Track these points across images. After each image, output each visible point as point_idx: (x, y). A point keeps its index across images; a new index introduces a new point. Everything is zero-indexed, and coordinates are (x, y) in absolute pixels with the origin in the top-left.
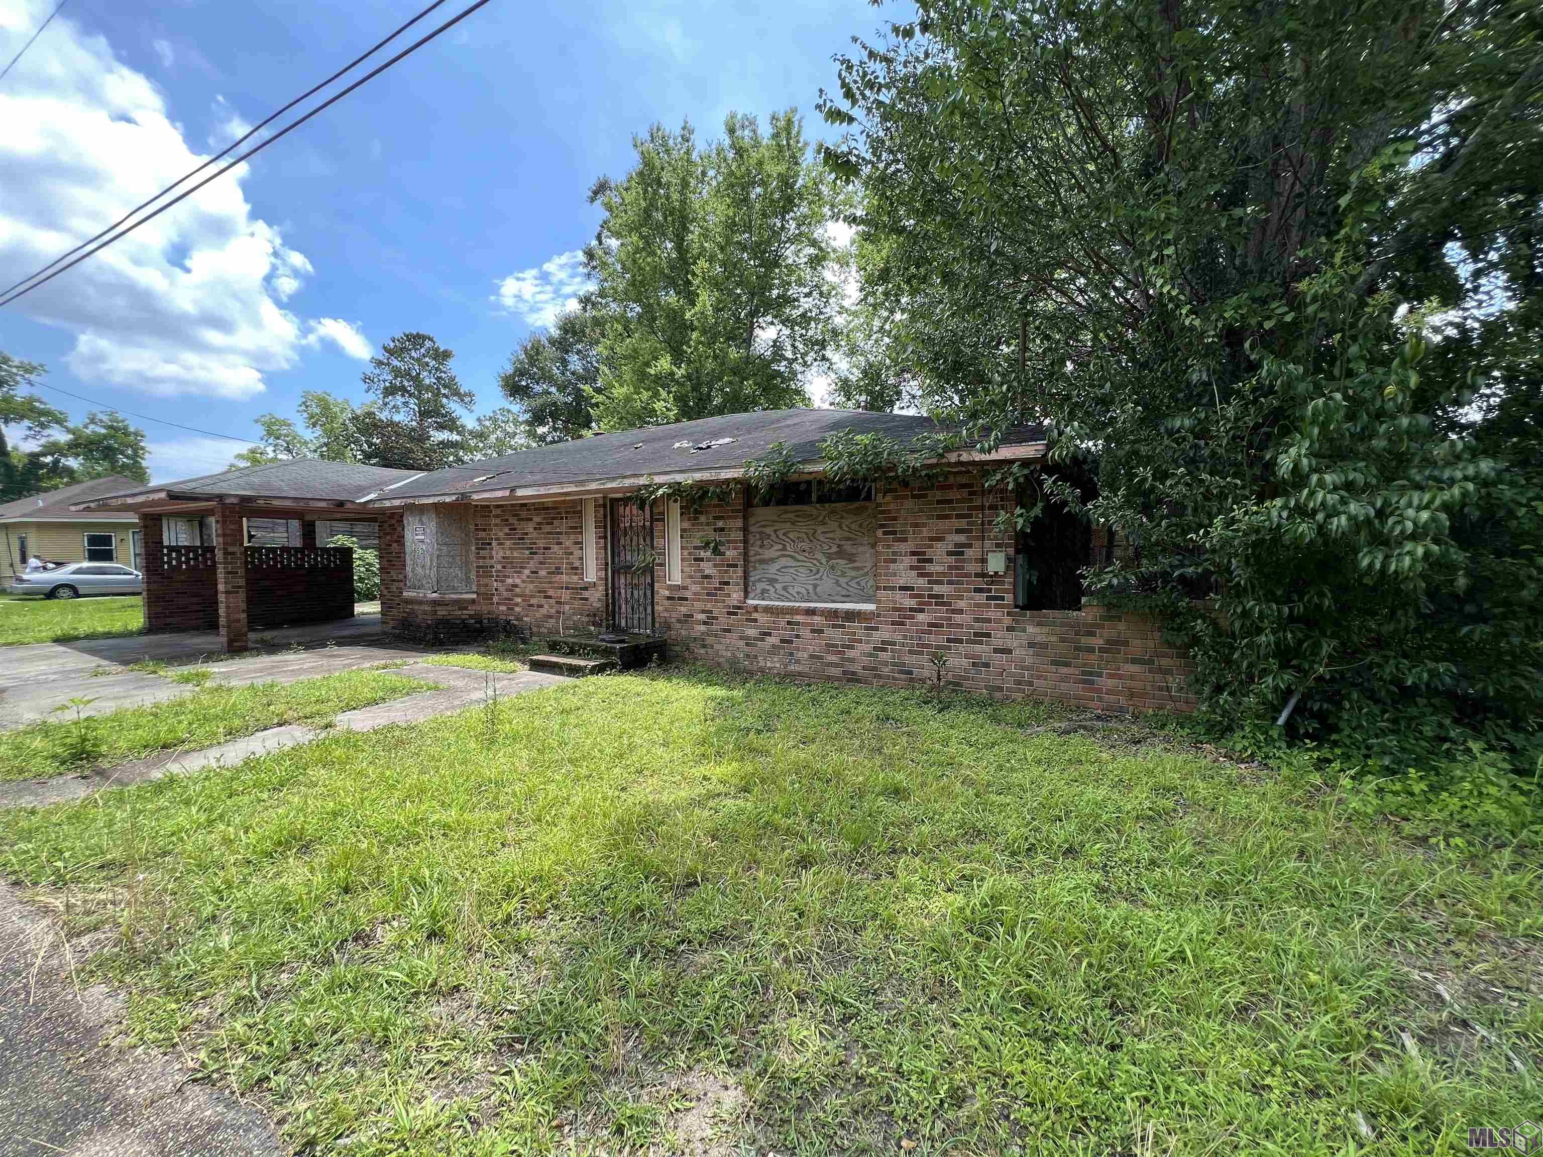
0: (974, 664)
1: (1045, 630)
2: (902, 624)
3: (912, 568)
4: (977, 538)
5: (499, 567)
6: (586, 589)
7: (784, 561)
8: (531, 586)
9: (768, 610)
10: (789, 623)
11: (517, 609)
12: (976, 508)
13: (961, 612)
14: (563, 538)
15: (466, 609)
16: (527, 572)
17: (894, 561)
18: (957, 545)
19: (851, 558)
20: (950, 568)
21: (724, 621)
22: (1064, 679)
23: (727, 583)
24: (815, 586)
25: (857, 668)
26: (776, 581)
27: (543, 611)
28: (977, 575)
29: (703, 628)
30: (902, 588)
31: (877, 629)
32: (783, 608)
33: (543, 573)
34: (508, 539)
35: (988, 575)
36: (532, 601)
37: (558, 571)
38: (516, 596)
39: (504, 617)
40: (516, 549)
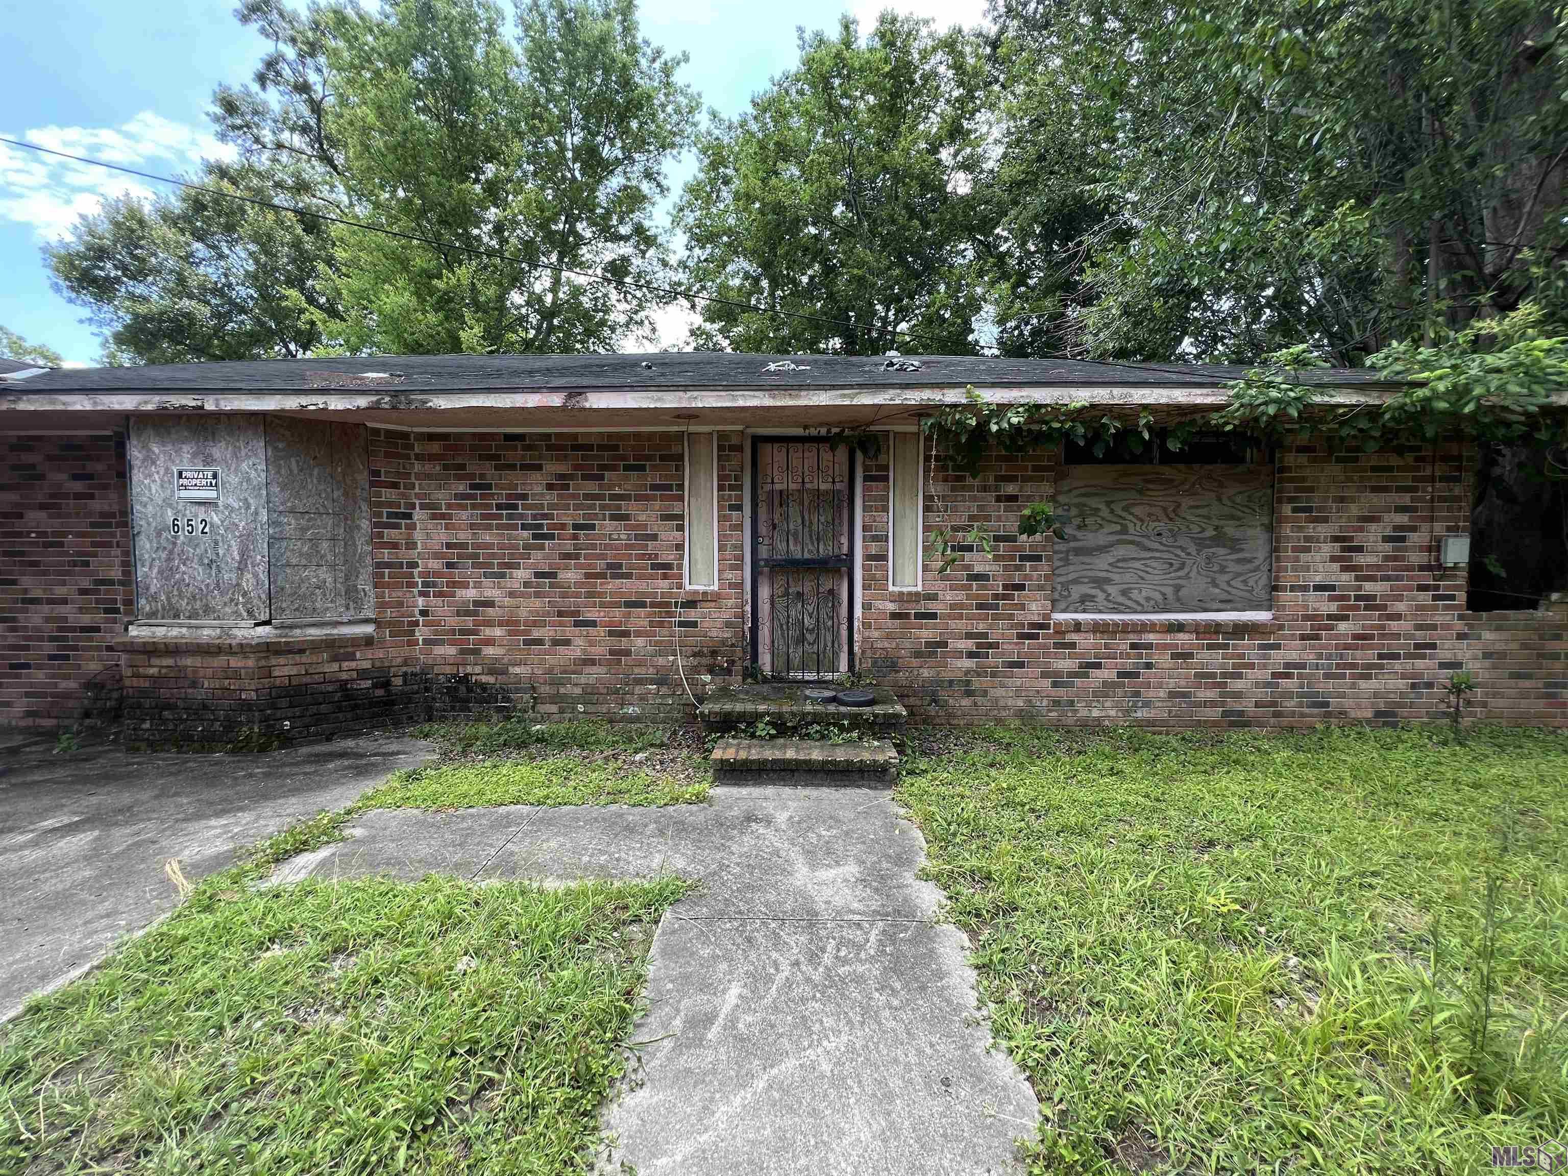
0: (1413, 686)
1: (1505, 635)
2: (1317, 637)
3: (1333, 559)
4: (1424, 519)
5: (435, 565)
6: (691, 604)
7: (1121, 551)
8: (537, 603)
9: (1098, 628)
10: (1133, 646)
11: (490, 651)
12: (1423, 479)
13: (1398, 617)
14: (629, 507)
15: (351, 657)
16: (522, 574)
17: (1308, 550)
18: (1396, 528)
19: (1234, 545)
20: (1387, 558)
21: (1011, 649)
22: (1524, 695)
23: (1021, 587)
24: (1178, 588)
25: (1247, 706)
26: (1108, 581)
27: (576, 651)
28: (1422, 568)
29: (968, 663)
30: (1318, 588)
31: (1277, 647)
32: (1125, 624)
33: (570, 575)
34: (464, 507)
35: (1438, 568)
36: (536, 633)
37: (615, 570)
38: (489, 624)
39: (448, 670)
40: (489, 527)
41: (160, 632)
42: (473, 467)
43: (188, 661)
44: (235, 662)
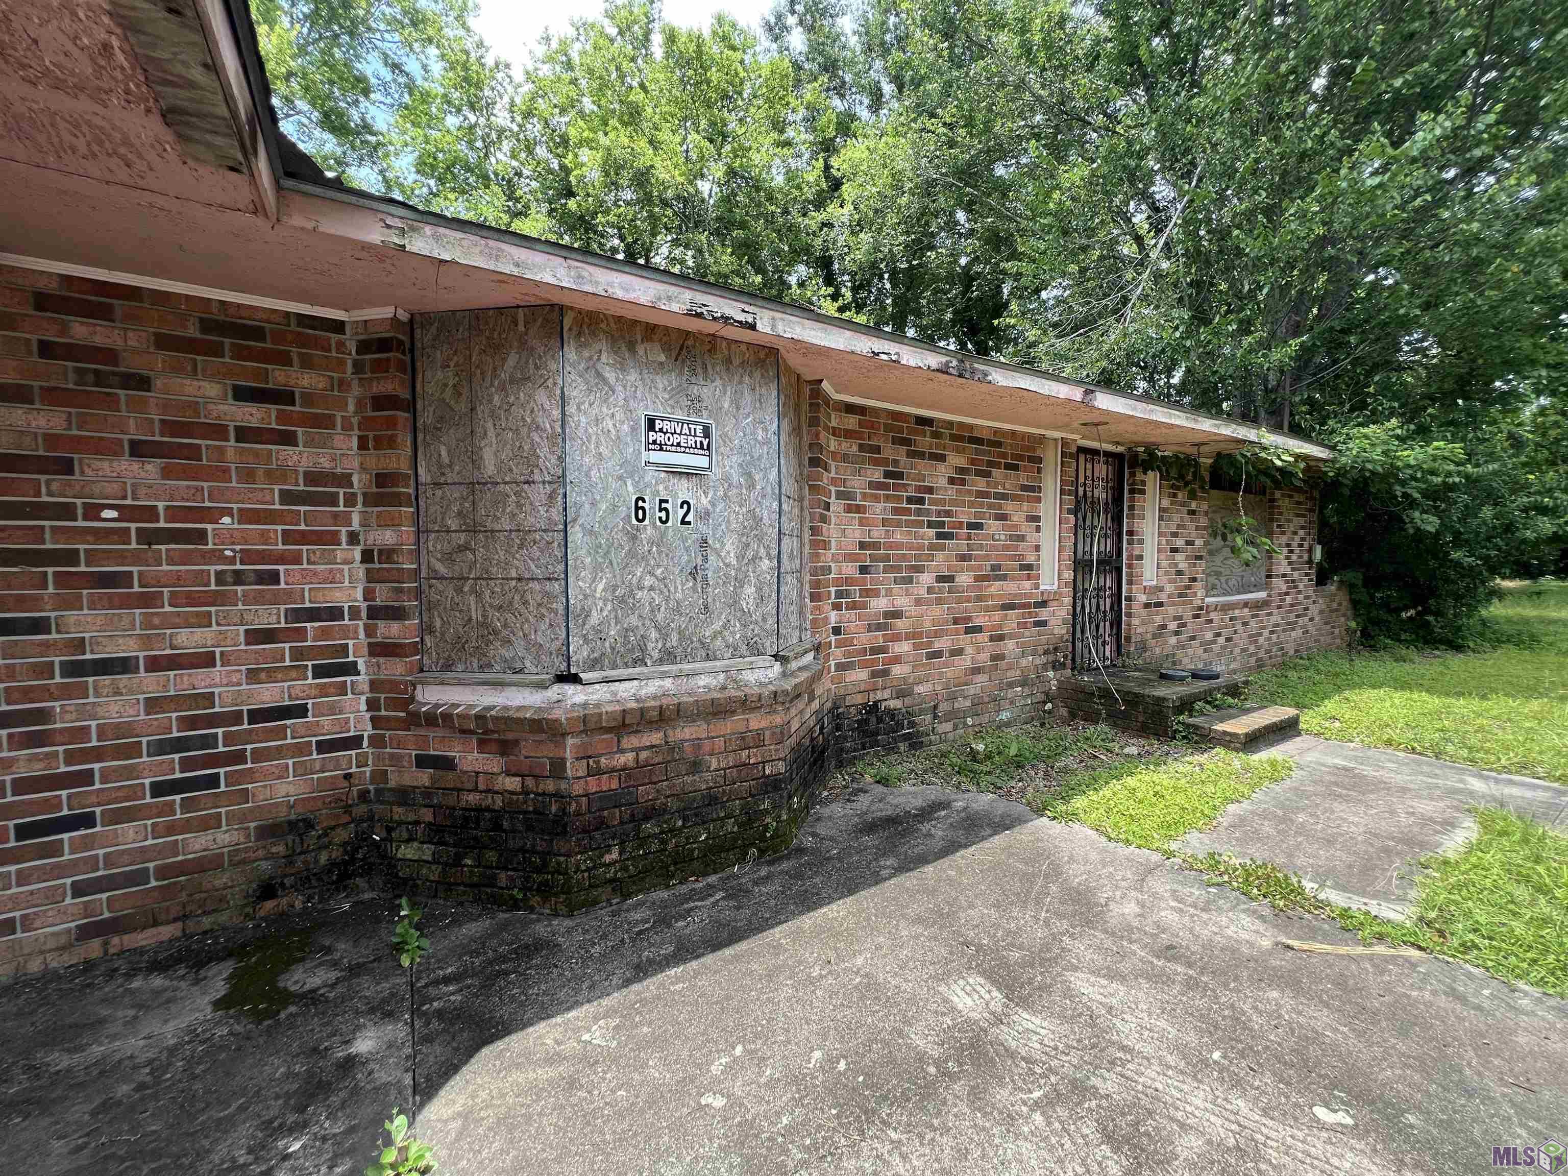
0: (1303, 633)
1: (1323, 600)
2: (1281, 607)
3: (1286, 558)
4: (1308, 534)
5: (850, 569)
6: (1043, 604)
7: (1224, 553)
8: (938, 611)
9: (1222, 608)
10: (1231, 619)
11: (897, 670)
12: (1307, 510)
13: (1301, 592)
14: (1009, 507)
15: (813, 696)
16: (927, 579)
17: (1280, 552)
18: (1301, 539)
20: (1298, 557)
21: (1190, 627)
22: (1327, 634)
23: (1195, 580)
24: (1242, 578)
26: (1221, 574)
27: (965, 661)
28: (1307, 563)
29: (1174, 640)
30: (1282, 576)
31: (1271, 614)
32: (1228, 604)
33: (964, 579)
34: (876, 498)
35: (1311, 562)
36: (937, 645)
37: (996, 574)
38: (896, 638)
39: (859, 699)
40: (899, 524)
43: (685, 732)
44: (757, 722)
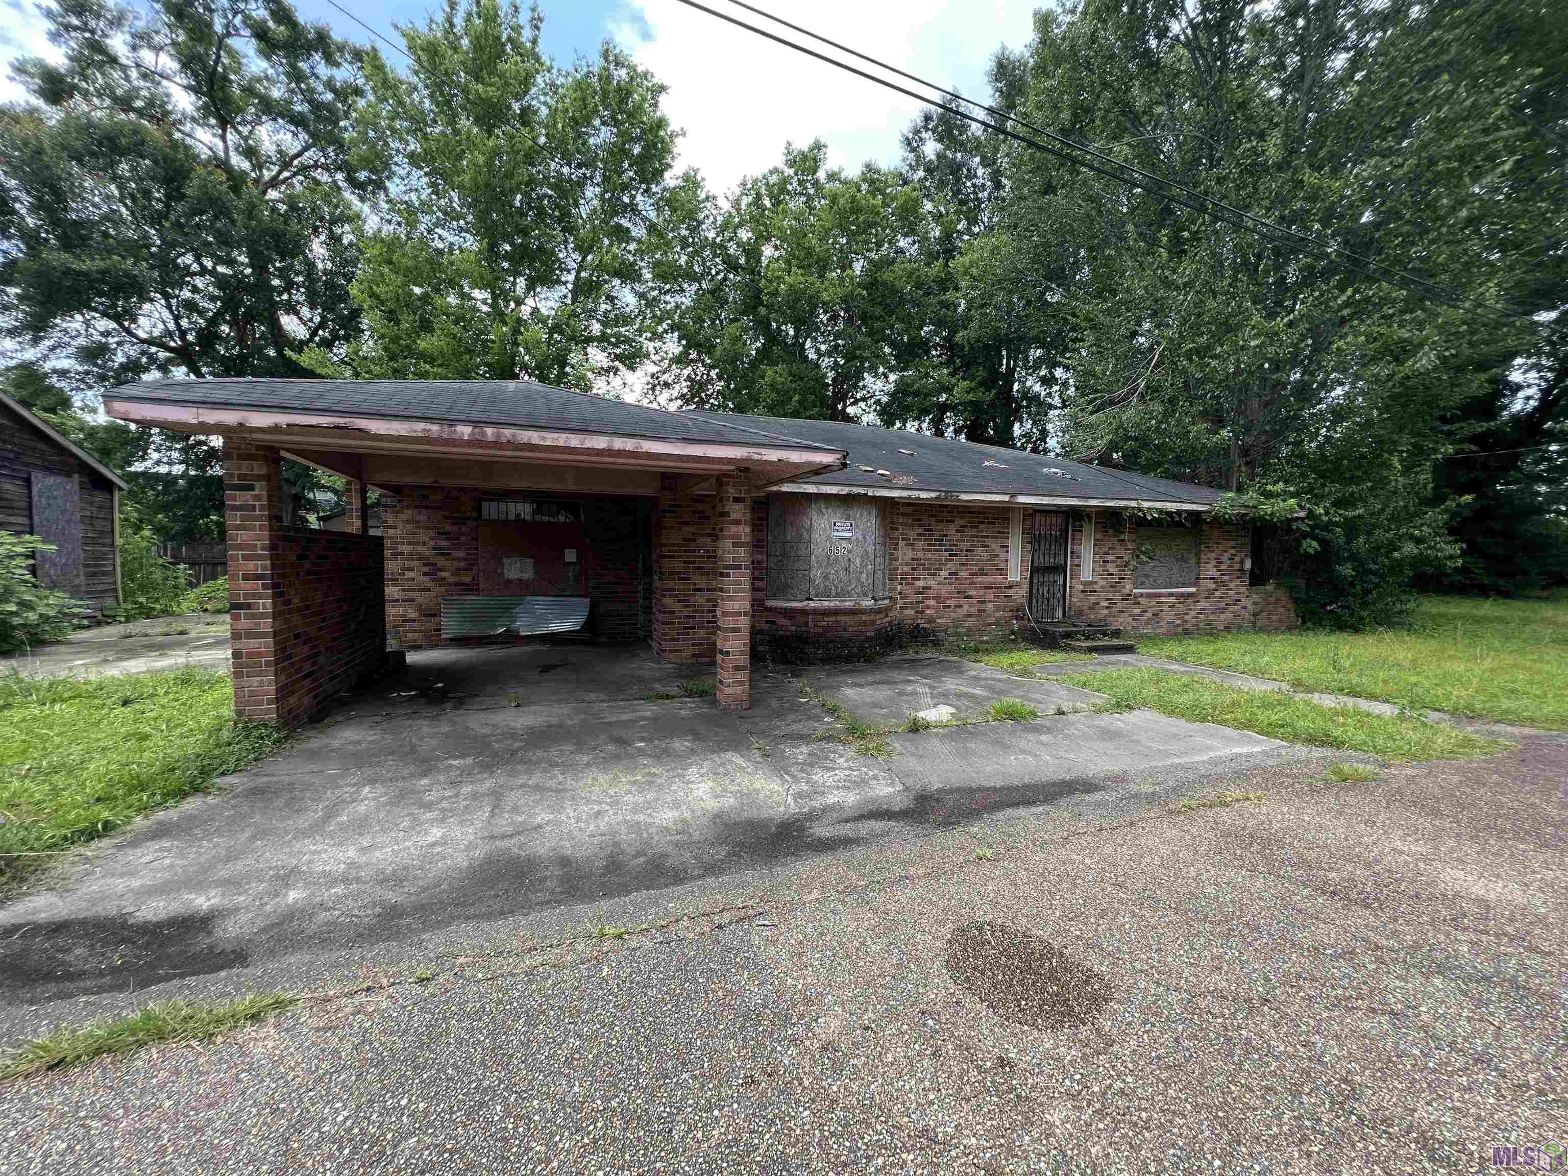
1: (1258, 595)
2: (1209, 598)
3: (1215, 567)
4: (1239, 551)
5: (906, 569)
6: (1010, 587)
7: (1154, 563)
8: (949, 588)
9: (1149, 596)
10: (1157, 603)
11: (928, 612)
12: (1238, 537)
13: (1231, 589)
14: (989, 542)
16: (944, 574)
17: (1208, 563)
18: (1232, 555)
19: (1187, 561)
20: (1229, 566)
21: (1120, 605)
23: (1124, 578)
24: (1171, 579)
25: (1190, 626)
26: (1150, 576)
27: (964, 611)
28: (1238, 570)
29: (1106, 612)
30: (1210, 578)
31: (1198, 602)
32: (1155, 594)
33: (964, 574)
34: (920, 540)
35: (1242, 570)
36: (949, 602)
37: (982, 572)
38: (928, 598)
39: (910, 622)
40: (930, 550)
41: (826, 603)
42: (925, 521)
43: (842, 618)
44: (864, 618)
